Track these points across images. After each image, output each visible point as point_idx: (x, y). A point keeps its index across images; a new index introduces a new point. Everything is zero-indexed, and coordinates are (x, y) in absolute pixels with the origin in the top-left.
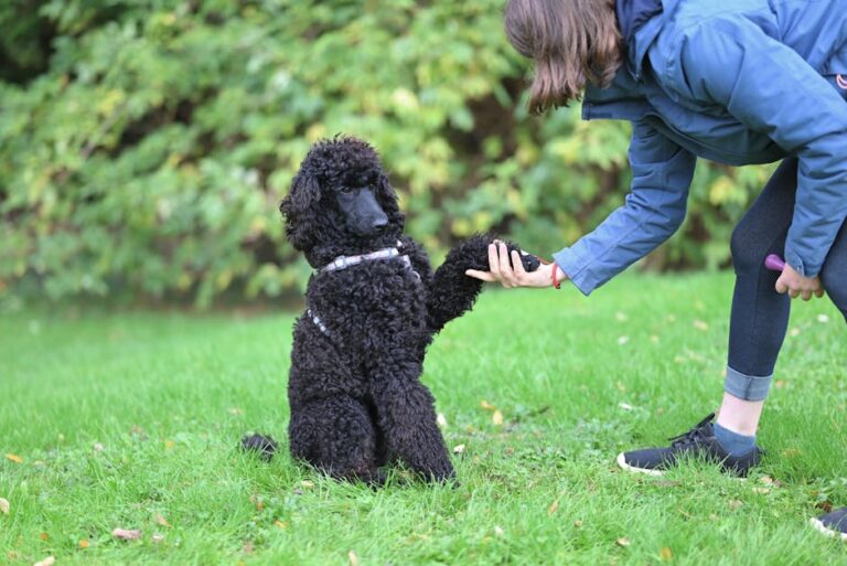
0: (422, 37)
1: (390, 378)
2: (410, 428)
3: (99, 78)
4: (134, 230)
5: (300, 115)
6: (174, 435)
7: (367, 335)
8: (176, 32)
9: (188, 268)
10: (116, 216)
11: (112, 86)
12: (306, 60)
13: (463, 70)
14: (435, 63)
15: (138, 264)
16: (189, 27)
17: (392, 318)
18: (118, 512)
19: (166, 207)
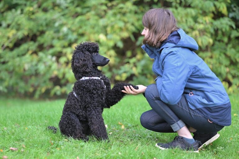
0: (109, 19)
1: (92, 111)
2: (97, 125)
3: (8, 26)
4: (17, 73)
5: (70, 40)
6: (28, 126)
7: (87, 98)
8: (33, 13)
9: (33, 86)
10: (11, 69)
11: (12, 29)
12: (73, 24)
13: (121, 29)
14: (112, 27)
15: (17, 84)
16: (38, 12)
17: (94, 94)
18: (11, 144)
19: (27, 67)
